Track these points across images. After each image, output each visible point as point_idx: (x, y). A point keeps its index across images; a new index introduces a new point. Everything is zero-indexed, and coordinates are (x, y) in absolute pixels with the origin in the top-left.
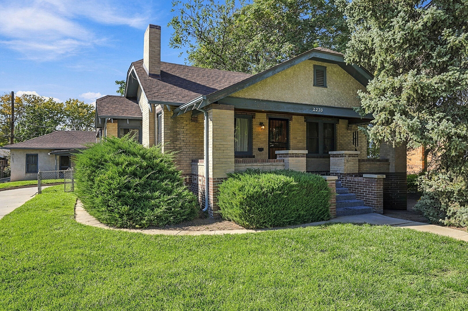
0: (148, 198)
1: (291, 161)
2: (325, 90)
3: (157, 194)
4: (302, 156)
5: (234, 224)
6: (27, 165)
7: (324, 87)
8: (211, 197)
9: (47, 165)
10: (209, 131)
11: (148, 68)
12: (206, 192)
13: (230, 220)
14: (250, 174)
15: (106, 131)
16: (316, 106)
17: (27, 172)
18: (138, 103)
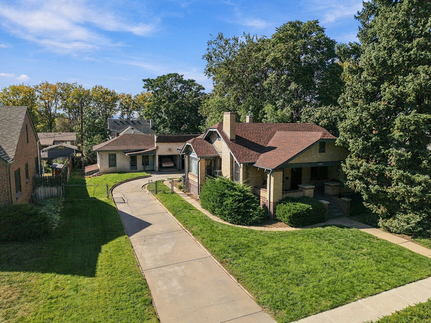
0: (248, 212)
1: (307, 191)
2: (324, 154)
3: (251, 210)
4: (312, 188)
5: (284, 224)
6: (109, 161)
7: (324, 152)
8: (272, 210)
9: (122, 161)
10: (271, 180)
11: (228, 135)
12: (268, 207)
13: (281, 222)
14: (291, 202)
15: (199, 163)
16: (320, 162)
17: (110, 166)
18: (212, 144)
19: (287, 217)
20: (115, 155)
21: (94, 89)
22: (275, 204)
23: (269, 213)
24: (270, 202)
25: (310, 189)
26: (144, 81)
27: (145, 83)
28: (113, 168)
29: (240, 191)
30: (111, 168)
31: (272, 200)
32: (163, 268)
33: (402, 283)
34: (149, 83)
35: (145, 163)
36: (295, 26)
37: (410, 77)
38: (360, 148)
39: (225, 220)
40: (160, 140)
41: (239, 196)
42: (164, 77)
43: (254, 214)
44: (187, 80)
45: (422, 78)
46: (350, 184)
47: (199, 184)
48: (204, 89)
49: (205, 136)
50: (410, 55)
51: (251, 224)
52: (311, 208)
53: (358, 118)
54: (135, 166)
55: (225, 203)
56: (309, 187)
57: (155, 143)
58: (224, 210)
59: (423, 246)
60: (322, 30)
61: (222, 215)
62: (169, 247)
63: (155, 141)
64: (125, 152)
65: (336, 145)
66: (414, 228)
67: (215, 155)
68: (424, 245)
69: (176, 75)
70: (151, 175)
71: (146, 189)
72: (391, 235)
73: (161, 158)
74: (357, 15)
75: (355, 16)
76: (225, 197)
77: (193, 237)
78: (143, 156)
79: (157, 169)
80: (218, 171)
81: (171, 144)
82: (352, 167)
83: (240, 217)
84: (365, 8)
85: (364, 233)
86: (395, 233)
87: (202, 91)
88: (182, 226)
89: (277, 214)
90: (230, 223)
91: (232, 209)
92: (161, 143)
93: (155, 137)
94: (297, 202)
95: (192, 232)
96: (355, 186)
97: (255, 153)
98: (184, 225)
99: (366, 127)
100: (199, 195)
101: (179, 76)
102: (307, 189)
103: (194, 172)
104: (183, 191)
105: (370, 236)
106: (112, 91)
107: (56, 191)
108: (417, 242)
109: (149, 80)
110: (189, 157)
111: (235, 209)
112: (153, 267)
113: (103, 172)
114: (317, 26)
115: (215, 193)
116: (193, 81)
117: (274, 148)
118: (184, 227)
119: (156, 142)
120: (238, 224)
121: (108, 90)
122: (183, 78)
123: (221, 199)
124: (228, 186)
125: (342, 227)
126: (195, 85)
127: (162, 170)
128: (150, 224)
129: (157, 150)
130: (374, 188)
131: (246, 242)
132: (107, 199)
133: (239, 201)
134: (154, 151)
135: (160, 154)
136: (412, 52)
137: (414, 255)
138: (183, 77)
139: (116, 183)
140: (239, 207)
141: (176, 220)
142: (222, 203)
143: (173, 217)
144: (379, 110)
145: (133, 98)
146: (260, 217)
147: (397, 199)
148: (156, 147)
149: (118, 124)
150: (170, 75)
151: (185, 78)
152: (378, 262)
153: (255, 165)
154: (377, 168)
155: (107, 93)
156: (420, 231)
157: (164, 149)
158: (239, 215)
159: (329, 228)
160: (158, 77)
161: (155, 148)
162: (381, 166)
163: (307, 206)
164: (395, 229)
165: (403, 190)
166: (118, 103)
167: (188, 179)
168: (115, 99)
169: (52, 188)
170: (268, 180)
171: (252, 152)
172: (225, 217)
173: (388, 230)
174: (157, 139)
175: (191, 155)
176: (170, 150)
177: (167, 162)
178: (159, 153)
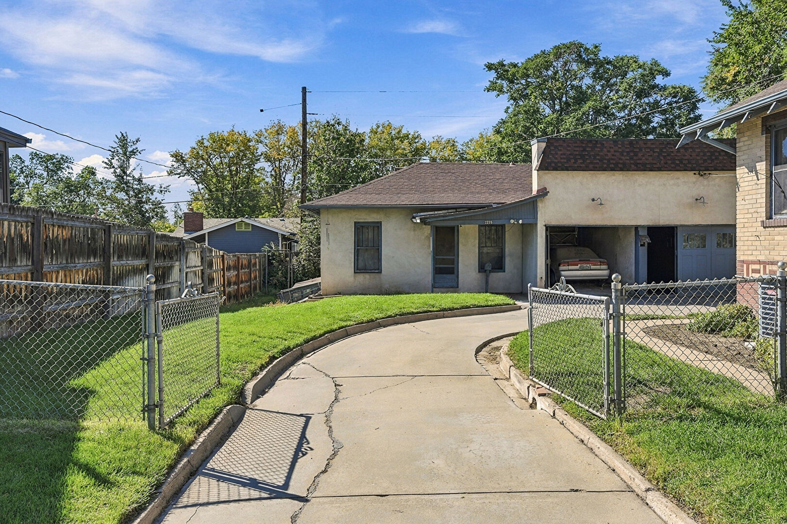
6: (357, 253)
9: (404, 251)
17: (358, 270)
20: (377, 226)
26: (490, 67)
27: (493, 75)
30: (361, 277)
35: (492, 264)
40: (555, 158)
42: (543, 55)
44: (611, 57)
54: (453, 273)
57: (535, 174)
69: (577, 47)
71: (505, 362)
78: (483, 232)
79: (541, 284)
81: (602, 177)
92: (560, 174)
93: (535, 148)
101: (586, 48)
109: (501, 64)
113: (334, 290)
122: (598, 54)
129: (540, 205)
134: (530, 206)
135: (554, 222)
138: (599, 50)
148: (538, 190)
157: (571, 200)
161: (533, 195)
174: (544, 154)
176: (596, 202)
178: (547, 215)
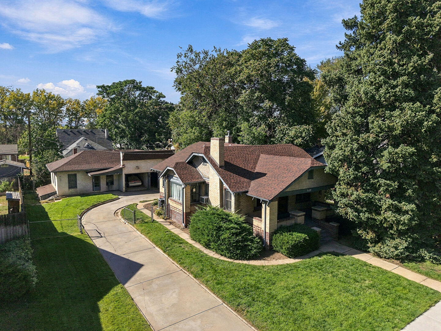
0: (246, 245)
1: (299, 219)
2: (313, 180)
3: (249, 243)
4: (303, 216)
5: (282, 255)
6: (69, 183)
7: (312, 178)
8: (268, 241)
9: (83, 182)
10: (266, 211)
11: (217, 161)
12: (264, 238)
13: (278, 252)
14: (287, 232)
15: (184, 189)
16: (309, 189)
17: (70, 188)
18: (196, 168)
19: (285, 249)
20: (75, 175)
21: (36, 93)
22: (272, 234)
23: (264, 243)
24: (265, 232)
25: (301, 216)
26: (98, 87)
27: (100, 89)
28: (73, 189)
29: (236, 223)
30: (71, 190)
31: (268, 231)
32: (177, 325)
33: (412, 319)
34: (104, 90)
35: (110, 183)
36: (267, 43)
37: (397, 112)
38: (351, 177)
39: (222, 255)
40: (127, 157)
41: (236, 229)
42: (120, 83)
43: (253, 247)
44: (146, 87)
45: (409, 115)
46: (341, 211)
47: (184, 212)
48: (165, 97)
49: (188, 161)
50: (396, 92)
51: (250, 259)
52: (307, 238)
53: (349, 148)
54: (98, 186)
55: (222, 237)
56: (300, 214)
57: (121, 161)
58: (221, 244)
59: (412, 271)
60: (292, 49)
61: (218, 250)
62: (174, 295)
63: (121, 158)
64: (87, 172)
65: (325, 172)
66: (401, 253)
67: (200, 180)
68: (413, 269)
69: (133, 81)
70: (119, 197)
71: (120, 217)
72: (381, 260)
73: (128, 176)
74: (339, 45)
75: (337, 46)
76: (221, 230)
77: (195, 279)
78: (107, 176)
79: (124, 189)
80: (205, 197)
81: (139, 161)
82: (343, 195)
83: (238, 252)
84: (347, 40)
85: (359, 260)
86: (385, 258)
87: (162, 99)
88: (179, 266)
89: (274, 244)
90: (229, 258)
91: (230, 243)
92: (128, 161)
93: (121, 154)
94: (293, 232)
95: (192, 273)
96: (347, 214)
97: (246, 180)
98: (180, 264)
99: (356, 157)
100: (183, 223)
101: (136, 82)
102: (299, 216)
103: (175, 198)
104: (164, 218)
105: (366, 264)
106: (56, 96)
107: (20, 231)
108: (406, 267)
109: (103, 87)
110: (169, 181)
111: (234, 243)
112: (166, 325)
113: (62, 195)
114: (287, 44)
115: (210, 227)
116: (152, 88)
117: (264, 175)
118: (181, 266)
119: (123, 160)
120: (237, 259)
121: (52, 94)
122: (141, 85)
123: (217, 233)
124: (223, 218)
125: (337, 255)
126: (154, 92)
127: (130, 191)
128: (141, 266)
129: (123, 169)
130: (364, 216)
131: (253, 283)
132: (80, 233)
133: (237, 234)
134: (121, 170)
135: (127, 173)
136: (397, 89)
137: (411, 283)
138: (141, 83)
139: (84, 210)
140: (237, 242)
141: (168, 258)
142: (219, 237)
143: (164, 254)
144: (368, 142)
145: (81, 103)
146: (258, 249)
147: (385, 225)
148: (123, 166)
149: (69, 135)
150: (126, 82)
151: (144, 85)
152: (384, 295)
153: (249, 194)
154: (367, 196)
155: (50, 97)
156: (407, 256)
157: (131, 167)
158: (237, 249)
159: (325, 256)
160: (114, 83)
161: (121, 166)
162: (370, 195)
163: (304, 236)
164: (385, 255)
165: (394, 219)
166: (64, 109)
167: (169, 205)
168: (61, 104)
169: (15, 228)
170: (263, 210)
171: (243, 179)
172: (223, 251)
173: (378, 255)
174: (124, 156)
175: (171, 180)
176: (138, 168)
177: (135, 180)
178: (125, 172)
